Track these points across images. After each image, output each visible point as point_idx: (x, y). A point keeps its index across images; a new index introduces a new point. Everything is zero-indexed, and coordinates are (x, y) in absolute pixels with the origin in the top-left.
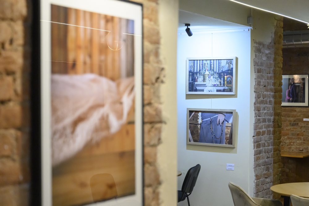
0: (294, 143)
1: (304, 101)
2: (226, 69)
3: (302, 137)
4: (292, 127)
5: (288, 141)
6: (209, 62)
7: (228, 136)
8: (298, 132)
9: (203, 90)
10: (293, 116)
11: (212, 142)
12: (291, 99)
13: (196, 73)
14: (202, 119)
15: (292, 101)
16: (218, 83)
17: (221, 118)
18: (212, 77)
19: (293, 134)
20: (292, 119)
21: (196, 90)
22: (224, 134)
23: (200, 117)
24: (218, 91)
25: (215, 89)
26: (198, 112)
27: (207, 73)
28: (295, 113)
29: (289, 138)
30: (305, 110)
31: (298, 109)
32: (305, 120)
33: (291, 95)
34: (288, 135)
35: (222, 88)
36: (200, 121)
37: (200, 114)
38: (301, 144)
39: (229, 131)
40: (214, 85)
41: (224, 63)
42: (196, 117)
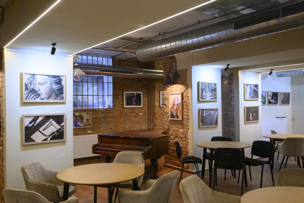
0: (136, 126)
1: (140, 105)
2: (213, 88)
3: (139, 123)
4: (135, 118)
5: (133, 126)
6: (208, 84)
7: (215, 121)
8: (138, 121)
9: (206, 99)
10: (135, 113)
11: (209, 125)
12: (135, 104)
13: (203, 89)
14: (206, 114)
15: (136, 105)
16: (211, 95)
17: (213, 112)
18: (209, 92)
19: (135, 122)
20: (135, 114)
21: (203, 99)
22: (214, 120)
23: (205, 113)
24: (211, 99)
25: (210, 98)
26: (204, 110)
27: (207, 90)
28: (136, 111)
29: (133, 124)
30: (140, 109)
31: (137, 109)
32: (140, 114)
33: (135, 102)
34: (133, 122)
35: (212, 98)
36: (205, 115)
37: (205, 111)
38: (139, 127)
39: (216, 118)
40: (210, 96)
41: (213, 85)
42: (203, 113)
